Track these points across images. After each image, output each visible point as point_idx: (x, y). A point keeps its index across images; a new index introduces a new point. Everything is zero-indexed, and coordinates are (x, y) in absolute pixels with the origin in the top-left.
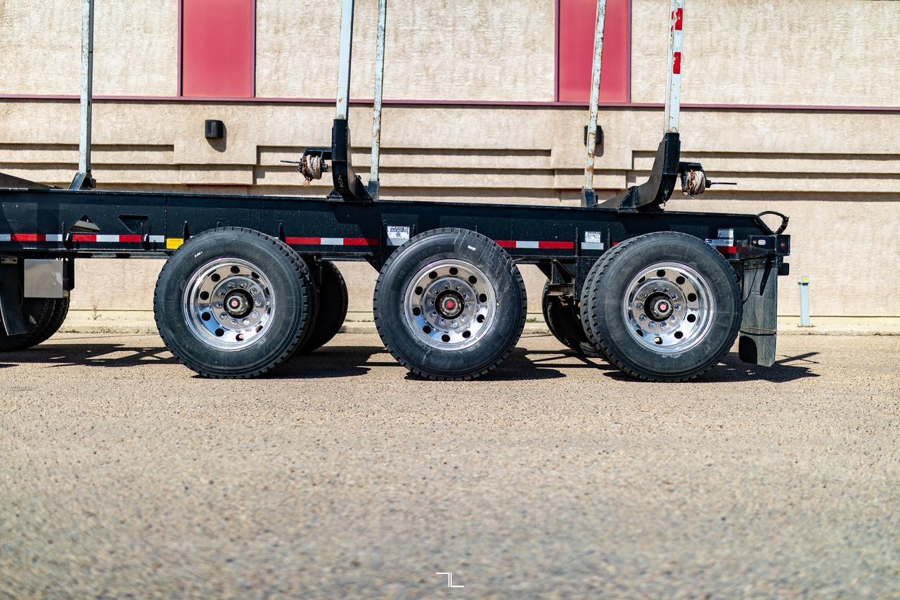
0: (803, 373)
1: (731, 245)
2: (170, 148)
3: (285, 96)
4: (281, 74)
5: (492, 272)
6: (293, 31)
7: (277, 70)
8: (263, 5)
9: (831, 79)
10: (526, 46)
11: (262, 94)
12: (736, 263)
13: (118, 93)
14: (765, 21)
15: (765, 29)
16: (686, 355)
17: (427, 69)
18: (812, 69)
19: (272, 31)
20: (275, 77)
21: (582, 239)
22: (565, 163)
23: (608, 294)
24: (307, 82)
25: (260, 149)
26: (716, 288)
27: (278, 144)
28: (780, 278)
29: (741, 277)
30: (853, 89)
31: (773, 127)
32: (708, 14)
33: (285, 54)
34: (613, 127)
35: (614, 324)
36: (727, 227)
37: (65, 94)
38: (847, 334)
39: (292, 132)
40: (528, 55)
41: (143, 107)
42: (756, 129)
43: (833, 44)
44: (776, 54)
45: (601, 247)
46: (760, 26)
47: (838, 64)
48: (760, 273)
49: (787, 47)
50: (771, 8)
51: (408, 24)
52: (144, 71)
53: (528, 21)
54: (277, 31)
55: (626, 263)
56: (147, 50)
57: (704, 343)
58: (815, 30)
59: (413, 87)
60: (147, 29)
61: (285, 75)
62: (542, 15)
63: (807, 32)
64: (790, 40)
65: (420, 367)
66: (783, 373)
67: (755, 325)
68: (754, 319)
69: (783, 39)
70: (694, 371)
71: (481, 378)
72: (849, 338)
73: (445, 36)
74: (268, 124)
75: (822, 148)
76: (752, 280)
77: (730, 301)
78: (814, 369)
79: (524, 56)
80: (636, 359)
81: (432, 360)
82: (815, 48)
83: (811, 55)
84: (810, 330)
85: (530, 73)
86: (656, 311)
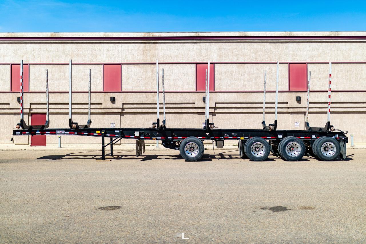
0: (351, 159)
1: (338, 137)
2: (194, 103)
3: (222, 90)
4: (221, 85)
5: (300, 144)
6: (224, 74)
7: (220, 84)
8: (216, 68)
9: (358, 84)
10: (281, 77)
11: (216, 90)
12: (339, 141)
13: (181, 90)
14: (341, 69)
15: (341, 71)
16: (332, 157)
17: (257, 83)
18: (353, 81)
19: (218, 74)
20: (219, 86)
21: (312, 136)
22: (292, 106)
23: (319, 147)
24: (227, 87)
25: (216, 103)
26: (336, 146)
27: (220, 102)
28: (347, 143)
29: (340, 143)
30: (363, 86)
31: (344, 96)
32: (326, 68)
33: (222, 80)
34: (303, 96)
35: (320, 152)
36: (337, 134)
37: (168, 91)
38: (362, 149)
39: (224, 99)
40: (282, 79)
41: (187, 93)
42: (339, 96)
43: (358, 75)
44: (344, 78)
45: (315, 138)
46: (340, 71)
47: (360, 80)
48: (343, 143)
49: (347, 76)
50: (343, 66)
51: (252, 72)
52: (187, 85)
53: (282, 71)
54: (220, 74)
55: (322, 142)
56: (188, 80)
57: (334, 155)
58: (354, 72)
59: (253, 87)
60: (188, 74)
61: (222, 85)
62: (285, 69)
63: (352, 72)
64: (347, 74)
65: (288, 159)
66: (348, 159)
67: (342, 151)
68: (342, 150)
69: (346, 74)
70: (332, 160)
71: (298, 161)
72: (363, 149)
73: (261, 75)
74: (218, 97)
75: (356, 101)
76: (342, 144)
77: (339, 148)
78: (353, 158)
79: (281, 79)
80: (323, 158)
81: (291, 158)
82: (354, 76)
83: (353, 78)
84: (354, 147)
85: (282, 84)
86: (326, 150)
